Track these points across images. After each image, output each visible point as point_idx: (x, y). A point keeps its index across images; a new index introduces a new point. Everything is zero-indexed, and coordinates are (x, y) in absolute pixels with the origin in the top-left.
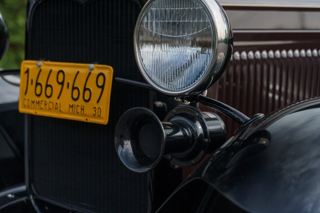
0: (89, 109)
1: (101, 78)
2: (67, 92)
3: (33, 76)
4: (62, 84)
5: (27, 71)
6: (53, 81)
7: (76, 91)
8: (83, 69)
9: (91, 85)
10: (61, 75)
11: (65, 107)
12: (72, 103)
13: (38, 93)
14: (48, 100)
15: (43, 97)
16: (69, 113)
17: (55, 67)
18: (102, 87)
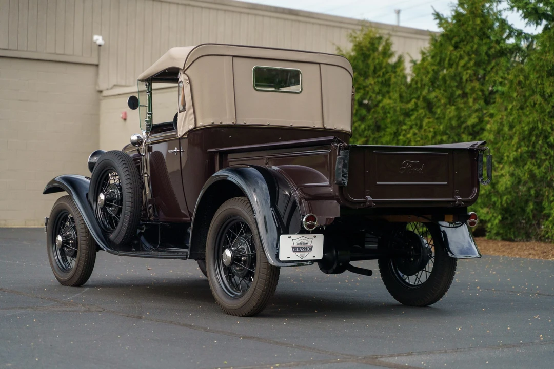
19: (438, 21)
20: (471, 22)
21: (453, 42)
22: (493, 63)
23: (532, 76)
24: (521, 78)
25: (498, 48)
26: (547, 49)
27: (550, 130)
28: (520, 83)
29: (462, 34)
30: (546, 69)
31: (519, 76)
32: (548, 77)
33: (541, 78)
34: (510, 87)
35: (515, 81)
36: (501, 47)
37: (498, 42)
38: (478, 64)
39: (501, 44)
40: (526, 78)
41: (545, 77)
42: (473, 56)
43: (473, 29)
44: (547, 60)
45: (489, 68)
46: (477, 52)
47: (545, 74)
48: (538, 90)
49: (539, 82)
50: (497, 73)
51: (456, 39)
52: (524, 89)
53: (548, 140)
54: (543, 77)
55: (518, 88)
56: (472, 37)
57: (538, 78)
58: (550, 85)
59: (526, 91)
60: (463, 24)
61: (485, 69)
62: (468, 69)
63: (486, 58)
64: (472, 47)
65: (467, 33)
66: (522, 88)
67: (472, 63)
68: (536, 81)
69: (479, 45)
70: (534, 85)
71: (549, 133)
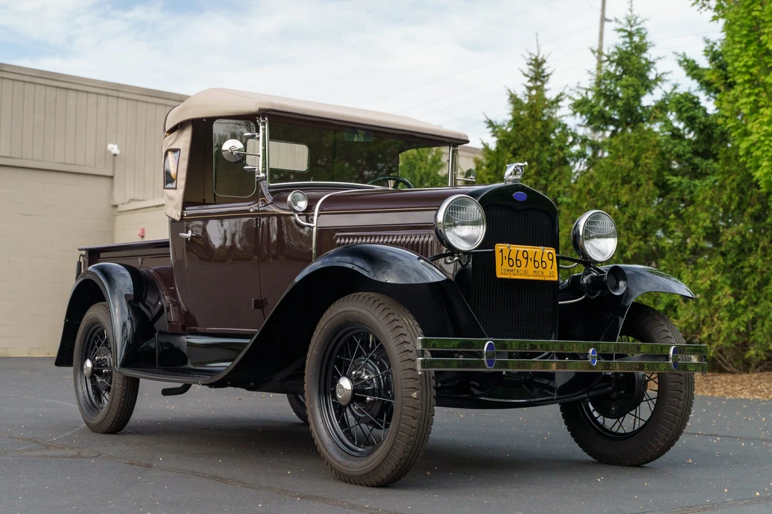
0: (546, 272)
1: (550, 255)
2: (531, 263)
3: (506, 254)
4: (527, 258)
5: (501, 251)
6: (520, 257)
7: (536, 263)
8: (539, 249)
9: (545, 258)
10: (525, 253)
11: (531, 272)
12: (536, 269)
13: (511, 264)
14: (519, 269)
15: (515, 267)
16: (534, 276)
17: (521, 248)
18: (552, 260)
19: (491, 129)
20: (531, 127)
21: (511, 148)
22: (556, 172)
23: (604, 183)
24: (591, 186)
25: (561, 154)
26: (620, 154)
27: (626, 244)
28: (590, 192)
29: (521, 140)
30: (620, 175)
31: (588, 184)
32: (622, 184)
33: (614, 186)
34: (579, 197)
35: (585, 190)
36: (565, 153)
37: (561, 148)
38: (538, 173)
39: (565, 151)
40: (598, 186)
41: (619, 185)
42: (534, 164)
43: (533, 134)
44: (621, 167)
45: (551, 177)
46: (538, 160)
47: (619, 181)
48: (612, 199)
49: (613, 190)
50: (560, 183)
51: (514, 146)
52: (595, 198)
53: (624, 255)
54: (617, 185)
55: (588, 197)
56: (533, 144)
57: (612, 185)
58: (625, 193)
59: (598, 200)
60: (522, 129)
61: (547, 179)
62: (528, 177)
63: (548, 167)
64: (533, 154)
65: (526, 138)
66: (592, 197)
67: (533, 171)
68: (609, 189)
69: (540, 152)
70: (606, 193)
71: (625, 247)
